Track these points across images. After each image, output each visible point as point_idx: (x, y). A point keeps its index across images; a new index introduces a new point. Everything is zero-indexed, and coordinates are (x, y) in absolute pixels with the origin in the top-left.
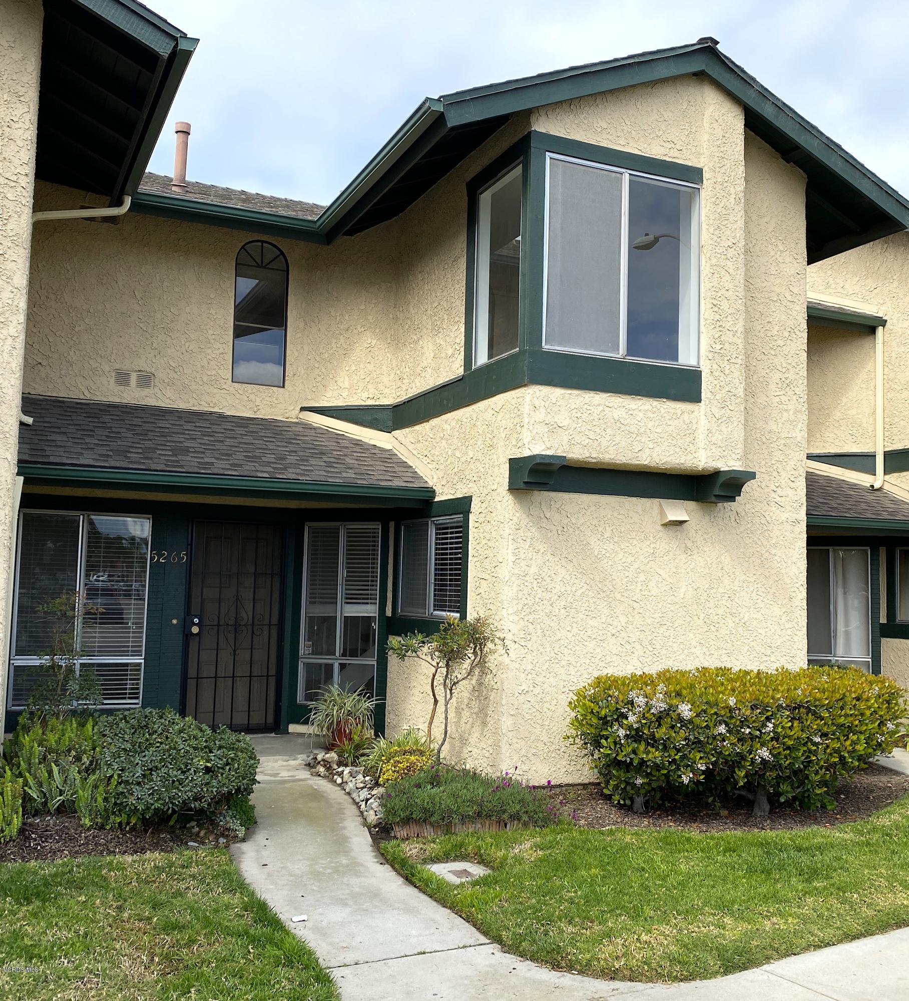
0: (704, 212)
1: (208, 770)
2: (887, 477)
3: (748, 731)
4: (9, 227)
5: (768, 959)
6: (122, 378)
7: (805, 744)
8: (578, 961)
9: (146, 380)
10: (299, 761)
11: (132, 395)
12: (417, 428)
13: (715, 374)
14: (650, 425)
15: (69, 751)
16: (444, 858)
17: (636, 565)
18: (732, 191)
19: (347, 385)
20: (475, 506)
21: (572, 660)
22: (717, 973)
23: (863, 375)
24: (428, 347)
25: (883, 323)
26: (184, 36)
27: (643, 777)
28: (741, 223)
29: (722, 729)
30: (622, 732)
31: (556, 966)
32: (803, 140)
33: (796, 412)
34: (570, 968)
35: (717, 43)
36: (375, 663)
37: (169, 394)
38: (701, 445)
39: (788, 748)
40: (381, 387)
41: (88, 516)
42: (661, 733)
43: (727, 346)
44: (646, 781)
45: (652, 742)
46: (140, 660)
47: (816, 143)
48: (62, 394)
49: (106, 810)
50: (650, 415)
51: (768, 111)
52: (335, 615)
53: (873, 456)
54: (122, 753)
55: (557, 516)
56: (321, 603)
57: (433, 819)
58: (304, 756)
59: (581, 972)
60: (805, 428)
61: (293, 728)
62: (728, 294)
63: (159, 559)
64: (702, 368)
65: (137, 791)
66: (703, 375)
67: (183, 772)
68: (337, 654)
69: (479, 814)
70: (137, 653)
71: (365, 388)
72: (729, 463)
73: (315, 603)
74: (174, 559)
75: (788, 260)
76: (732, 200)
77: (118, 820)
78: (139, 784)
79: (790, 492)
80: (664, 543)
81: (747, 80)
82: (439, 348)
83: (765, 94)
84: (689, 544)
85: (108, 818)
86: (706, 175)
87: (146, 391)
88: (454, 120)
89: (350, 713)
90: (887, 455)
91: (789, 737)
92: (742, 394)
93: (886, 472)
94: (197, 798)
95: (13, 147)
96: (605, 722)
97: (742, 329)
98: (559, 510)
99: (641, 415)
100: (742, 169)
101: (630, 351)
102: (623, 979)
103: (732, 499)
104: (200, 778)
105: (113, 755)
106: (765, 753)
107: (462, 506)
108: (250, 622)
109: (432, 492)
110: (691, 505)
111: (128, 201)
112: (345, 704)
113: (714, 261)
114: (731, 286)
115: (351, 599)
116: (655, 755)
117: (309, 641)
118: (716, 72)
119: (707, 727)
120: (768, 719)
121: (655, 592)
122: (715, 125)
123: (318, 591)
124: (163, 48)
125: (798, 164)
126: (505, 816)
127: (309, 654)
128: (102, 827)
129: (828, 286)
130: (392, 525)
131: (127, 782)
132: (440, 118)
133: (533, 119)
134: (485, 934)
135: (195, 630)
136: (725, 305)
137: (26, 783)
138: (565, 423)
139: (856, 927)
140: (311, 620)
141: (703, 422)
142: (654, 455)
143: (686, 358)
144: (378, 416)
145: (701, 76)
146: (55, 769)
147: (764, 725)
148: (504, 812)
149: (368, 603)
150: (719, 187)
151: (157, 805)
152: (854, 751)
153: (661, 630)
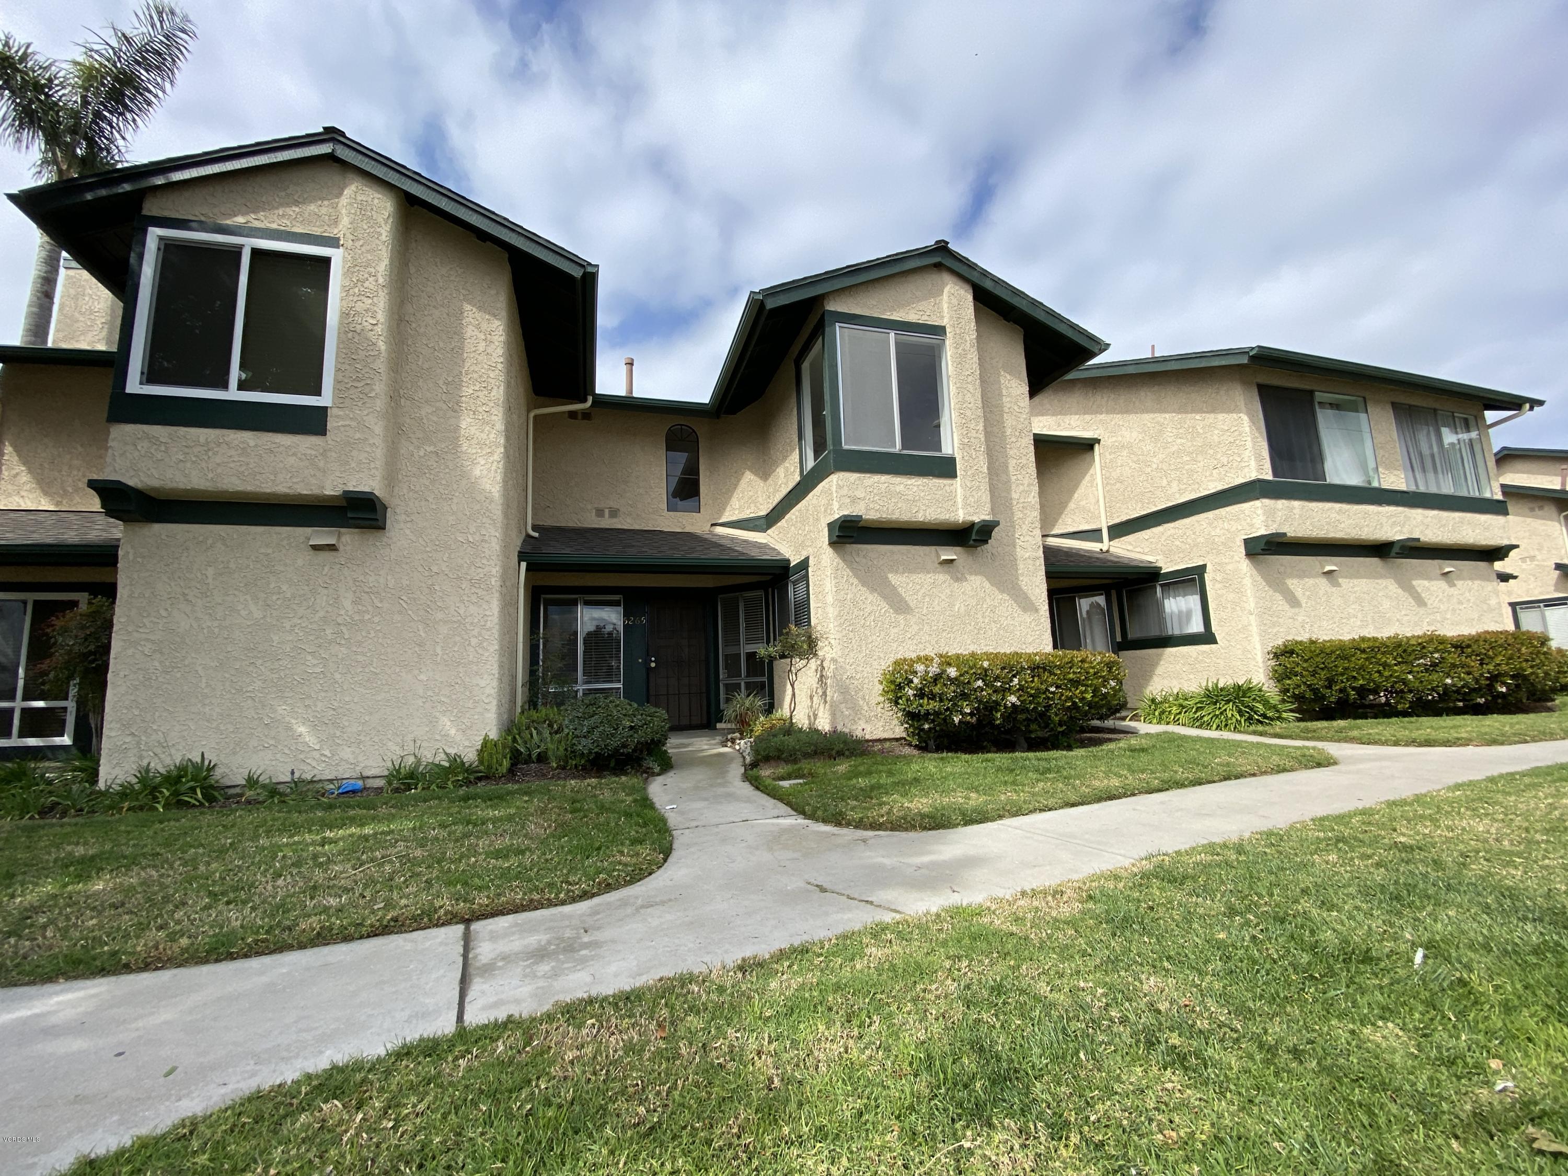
0: (949, 354)
1: (631, 728)
2: (1111, 543)
3: (999, 684)
4: (492, 394)
5: (1001, 817)
6: (600, 513)
7: (1044, 693)
8: (854, 820)
9: (614, 513)
10: (717, 741)
11: (606, 523)
12: (779, 524)
13: (966, 458)
14: (922, 494)
15: (545, 721)
16: (788, 777)
17: (923, 591)
18: (968, 339)
19: (737, 506)
20: (811, 562)
21: (882, 655)
22: (959, 824)
23: (1088, 478)
24: (781, 471)
25: (1098, 441)
26: (589, 264)
27: (929, 724)
28: (976, 359)
29: (980, 683)
30: (911, 692)
31: (838, 824)
32: (1015, 301)
33: (1029, 485)
34: (848, 824)
35: (948, 243)
36: (767, 678)
37: (629, 521)
38: (960, 506)
39: (1031, 696)
40: (758, 505)
41: (584, 598)
42: (937, 689)
43: (972, 440)
44: (932, 725)
45: (932, 697)
46: (620, 685)
47: (1025, 302)
48: (563, 525)
49: (566, 756)
50: (921, 487)
51: (988, 285)
52: (740, 651)
53: (1100, 530)
54: (576, 720)
55: (864, 560)
56: (731, 645)
57: (784, 756)
58: (720, 738)
59: (856, 827)
60: (1037, 495)
61: (716, 725)
62: (970, 406)
63: (628, 623)
64: (956, 455)
65: (584, 741)
66: (957, 460)
67: (615, 729)
68: (743, 677)
69: (816, 753)
70: (618, 681)
71: (749, 507)
72: (980, 515)
73: (727, 645)
74: (638, 622)
75: (1014, 386)
76: (968, 344)
77: (574, 762)
78: (585, 737)
79: (1030, 539)
80: (942, 577)
81: (972, 266)
82: (787, 469)
83: (985, 274)
84: (960, 576)
85: (567, 762)
86: (948, 330)
87: (615, 520)
88: (770, 304)
89: (748, 709)
90: (1110, 528)
91: (1032, 688)
92: (986, 471)
93: (1111, 539)
94: (624, 746)
95: (493, 346)
96: (900, 687)
97: (982, 428)
98: (864, 557)
99: (915, 488)
100: (973, 324)
101: (904, 446)
102: (886, 829)
103: (986, 542)
104: (627, 733)
105: (570, 721)
106: (1013, 699)
107: (804, 565)
108: (687, 659)
109: (788, 561)
110: (958, 549)
111: (590, 399)
112: (746, 704)
113: (958, 385)
114: (972, 400)
115: (749, 641)
116: (933, 705)
117: (725, 670)
118: (949, 262)
119: (969, 682)
120: (1014, 676)
121: (937, 608)
122: (952, 297)
123: (728, 638)
124: (577, 273)
125: (1016, 322)
126: (834, 753)
127: (726, 678)
128: (564, 768)
129: (1059, 425)
130: (770, 590)
131: (577, 737)
132: (762, 304)
133: (825, 302)
134: (795, 810)
135: (653, 665)
136: (969, 413)
137: (514, 740)
138: (862, 496)
139: (1073, 798)
140: (726, 657)
141: (959, 490)
142: (927, 514)
143: (947, 449)
144: (757, 523)
145: (938, 266)
146: (534, 732)
147: (1011, 681)
148: (833, 749)
150: (958, 337)
151: (596, 750)
152: (1084, 698)
153: (944, 634)
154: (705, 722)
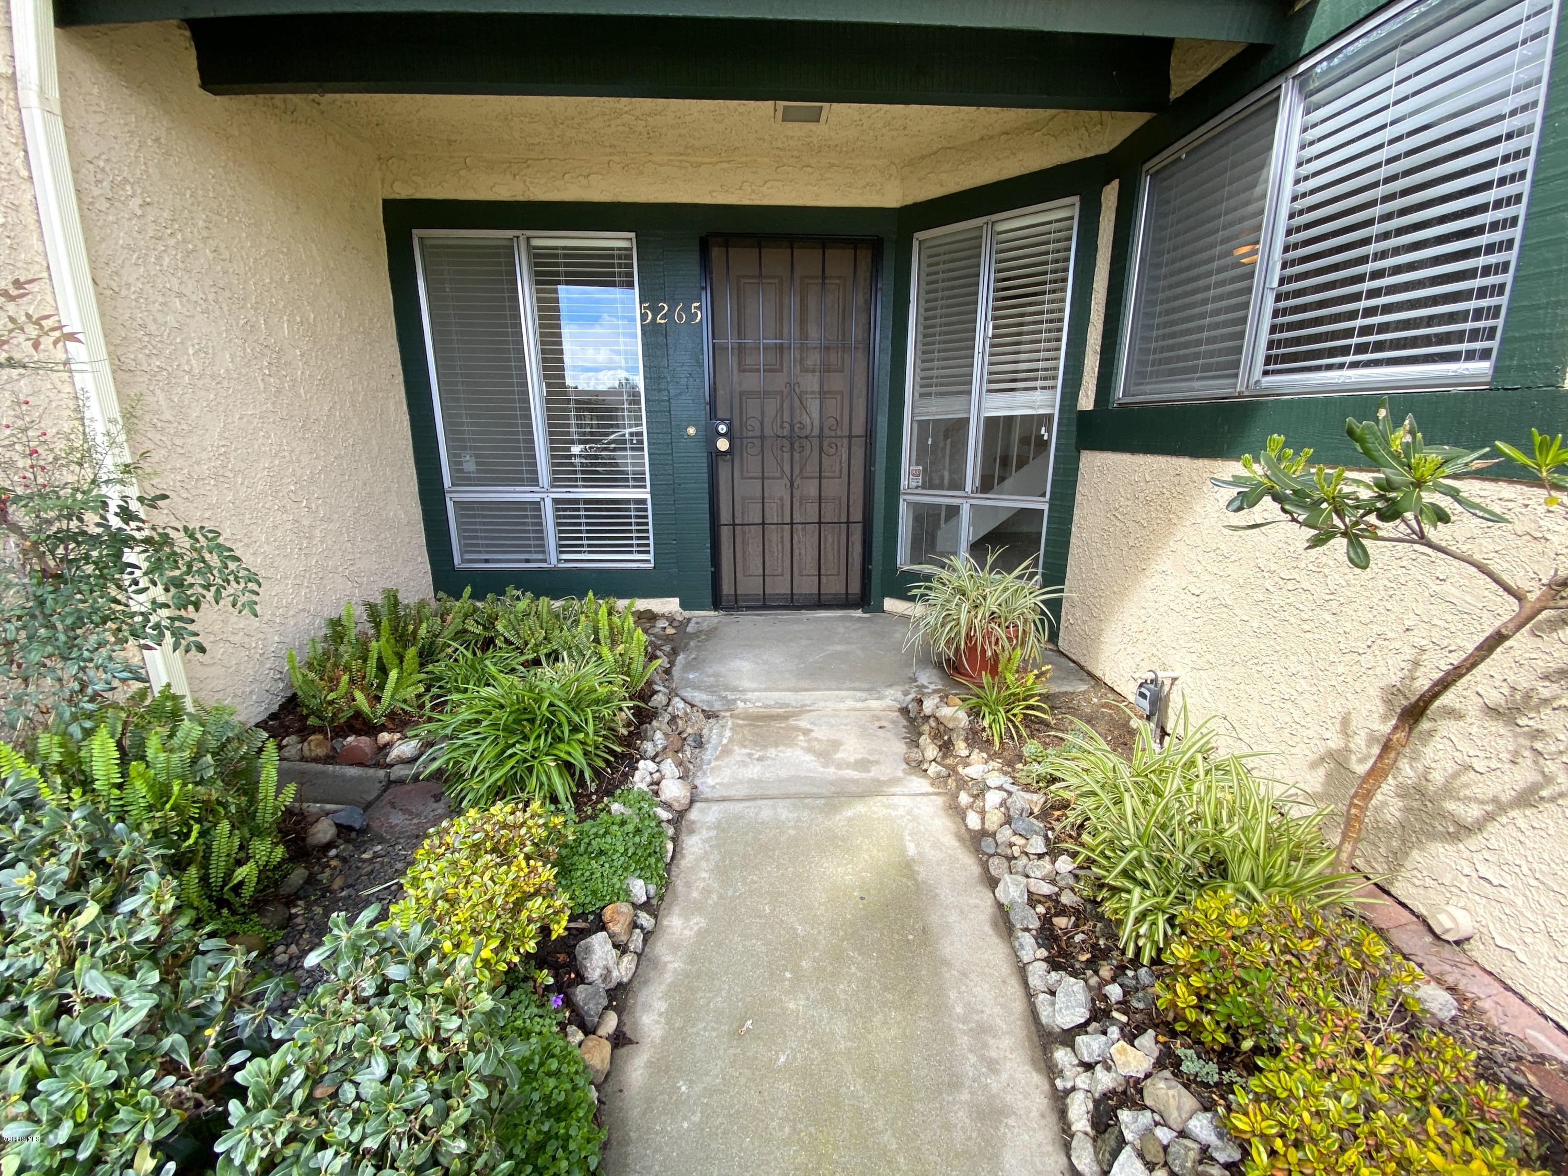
10: (888, 702)
36: (1046, 507)
41: (528, 239)
46: (644, 494)
52: (965, 416)
56: (942, 394)
58: (898, 692)
61: (890, 604)
63: (654, 319)
68: (968, 488)
70: (639, 482)
73: (929, 395)
74: (680, 318)
108: (816, 432)
112: (985, 598)
115: (1001, 382)
117: (917, 464)
123: (935, 372)
127: (917, 487)
130: (1112, 189)
135: (723, 445)
140: (922, 426)
149: (1035, 389)
154: (855, 588)
